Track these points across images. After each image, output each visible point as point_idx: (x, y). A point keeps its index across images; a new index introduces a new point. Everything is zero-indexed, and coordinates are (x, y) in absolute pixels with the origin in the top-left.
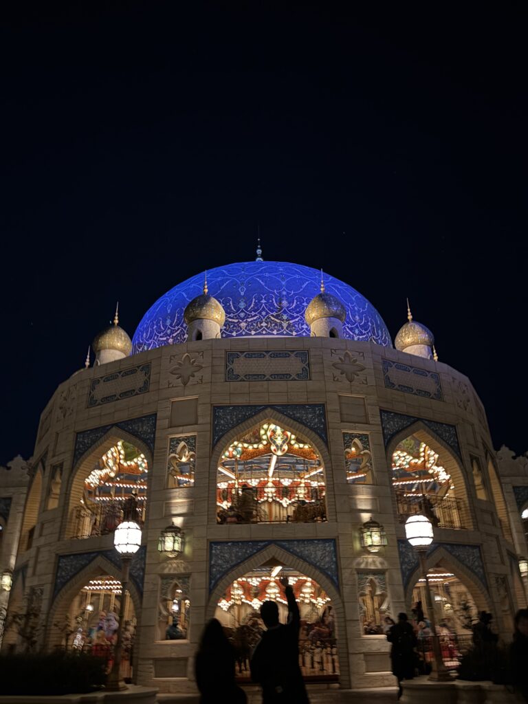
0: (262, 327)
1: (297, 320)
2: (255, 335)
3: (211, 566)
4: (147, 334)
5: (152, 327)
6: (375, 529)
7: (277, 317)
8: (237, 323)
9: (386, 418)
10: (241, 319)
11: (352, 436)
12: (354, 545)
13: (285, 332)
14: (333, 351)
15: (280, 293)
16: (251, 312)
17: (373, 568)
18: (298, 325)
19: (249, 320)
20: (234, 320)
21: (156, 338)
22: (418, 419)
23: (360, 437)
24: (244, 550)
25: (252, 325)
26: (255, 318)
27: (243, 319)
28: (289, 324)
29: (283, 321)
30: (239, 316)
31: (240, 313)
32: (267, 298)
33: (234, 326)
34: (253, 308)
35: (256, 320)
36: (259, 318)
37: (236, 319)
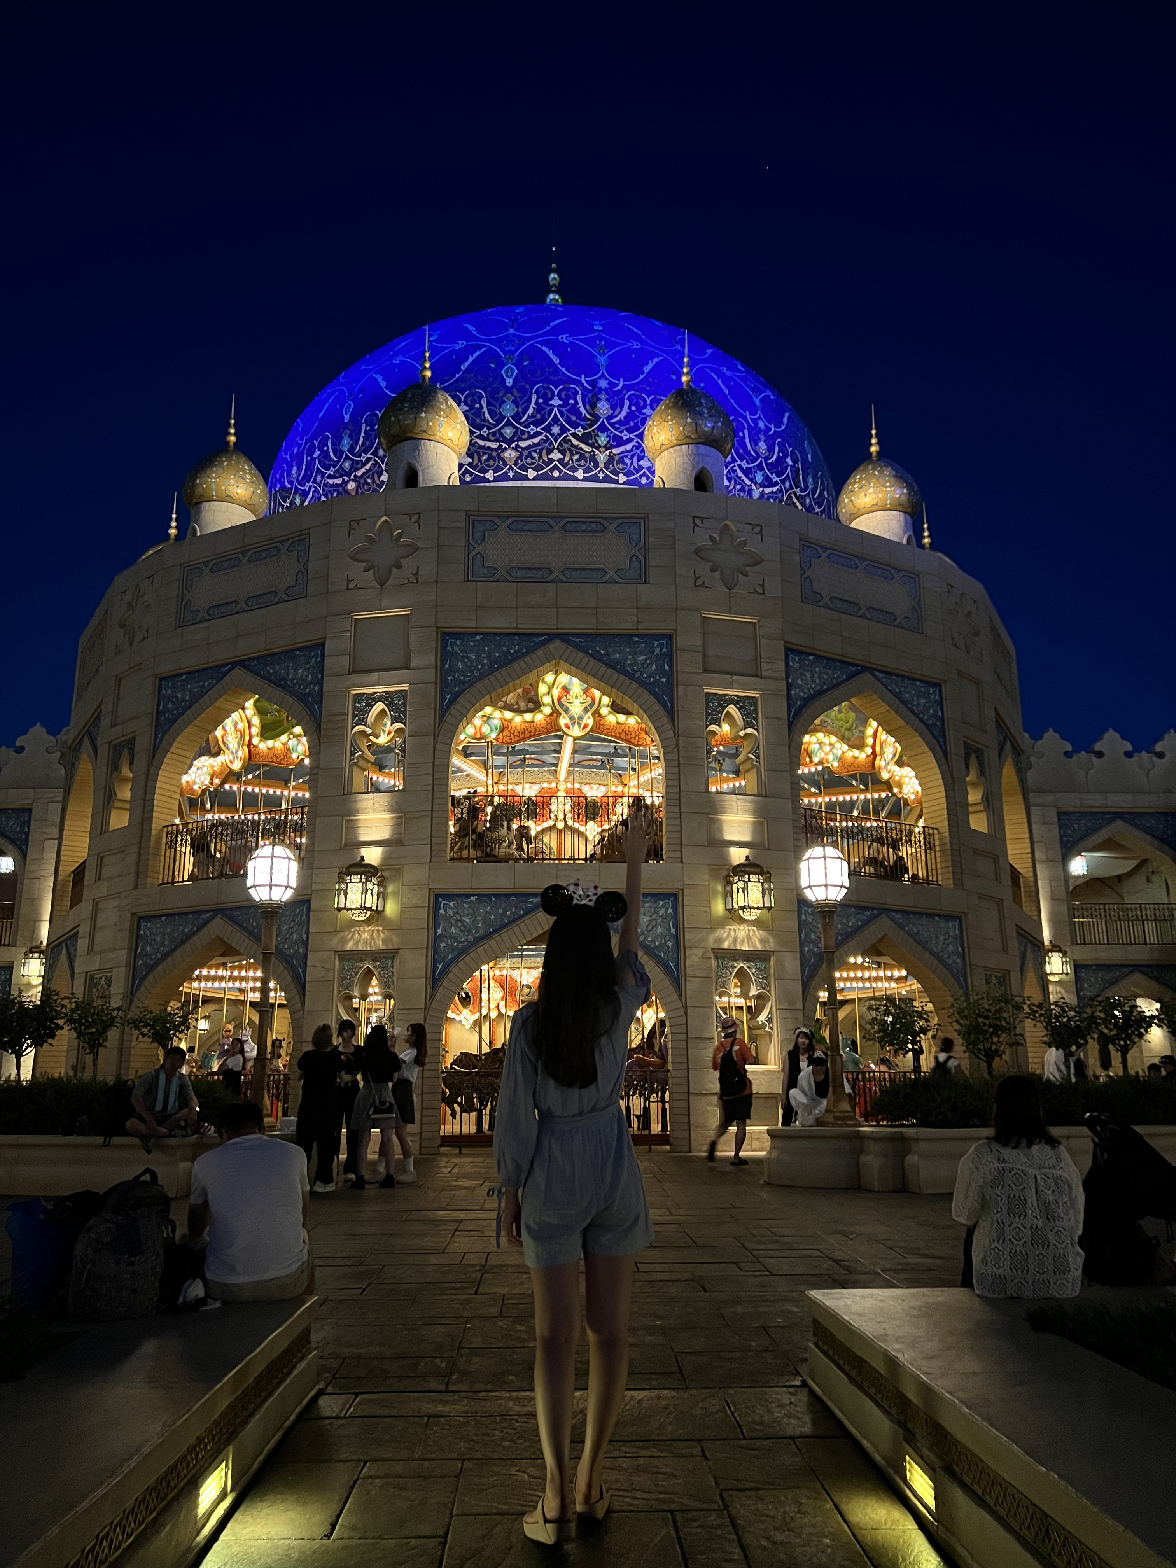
0: (552, 461)
1: (629, 447)
2: (535, 479)
3: (436, 939)
4: (299, 469)
5: (311, 453)
6: (754, 878)
7: (584, 439)
8: (496, 450)
9: (797, 666)
10: (505, 440)
11: (725, 701)
12: (713, 906)
13: (601, 475)
14: (698, 521)
15: (594, 383)
16: (527, 426)
17: (745, 948)
18: (632, 458)
19: (523, 444)
20: (489, 444)
21: (319, 478)
22: (864, 669)
23: (740, 702)
24: (501, 911)
25: (530, 456)
26: (536, 440)
27: (509, 442)
28: (611, 457)
29: (597, 448)
30: (501, 435)
31: (502, 427)
32: (563, 394)
33: (490, 458)
34: (533, 416)
35: (538, 444)
36: (545, 441)
37: (495, 441)
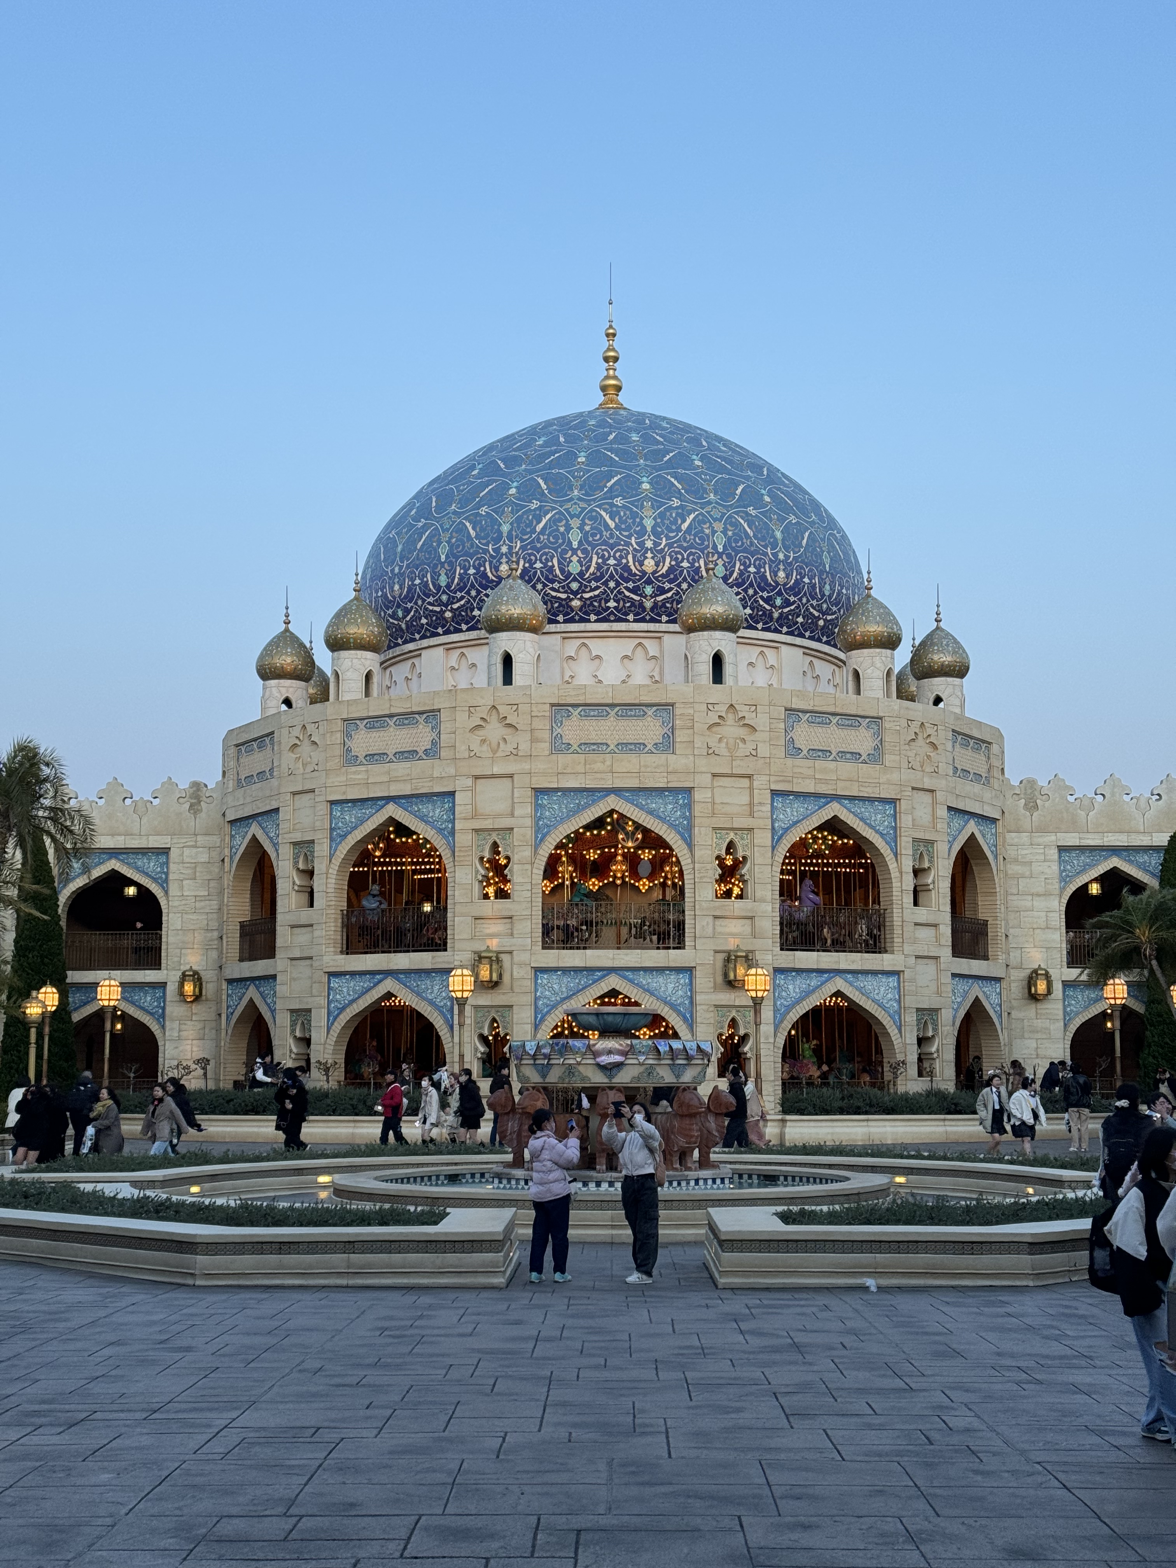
0: (609, 608)
1: (669, 595)
2: (596, 621)
3: (536, 999)
7: (634, 591)
8: (565, 600)
9: (780, 805)
10: (573, 592)
13: (648, 618)
14: (710, 707)
15: (642, 545)
16: (590, 582)
17: (737, 1003)
18: (672, 603)
19: (587, 596)
20: (559, 595)
21: (420, 602)
22: (832, 799)
25: (591, 604)
26: (597, 593)
27: (575, 593)
28: (655, 603)
29: (645, 597)
30: (569, 588)
31: (570, 583)
32: (618, 554)
33: (561, 605)
34: (594, 574)
35: (598, 596)
36: (603, 594)
37: (565, 592)
